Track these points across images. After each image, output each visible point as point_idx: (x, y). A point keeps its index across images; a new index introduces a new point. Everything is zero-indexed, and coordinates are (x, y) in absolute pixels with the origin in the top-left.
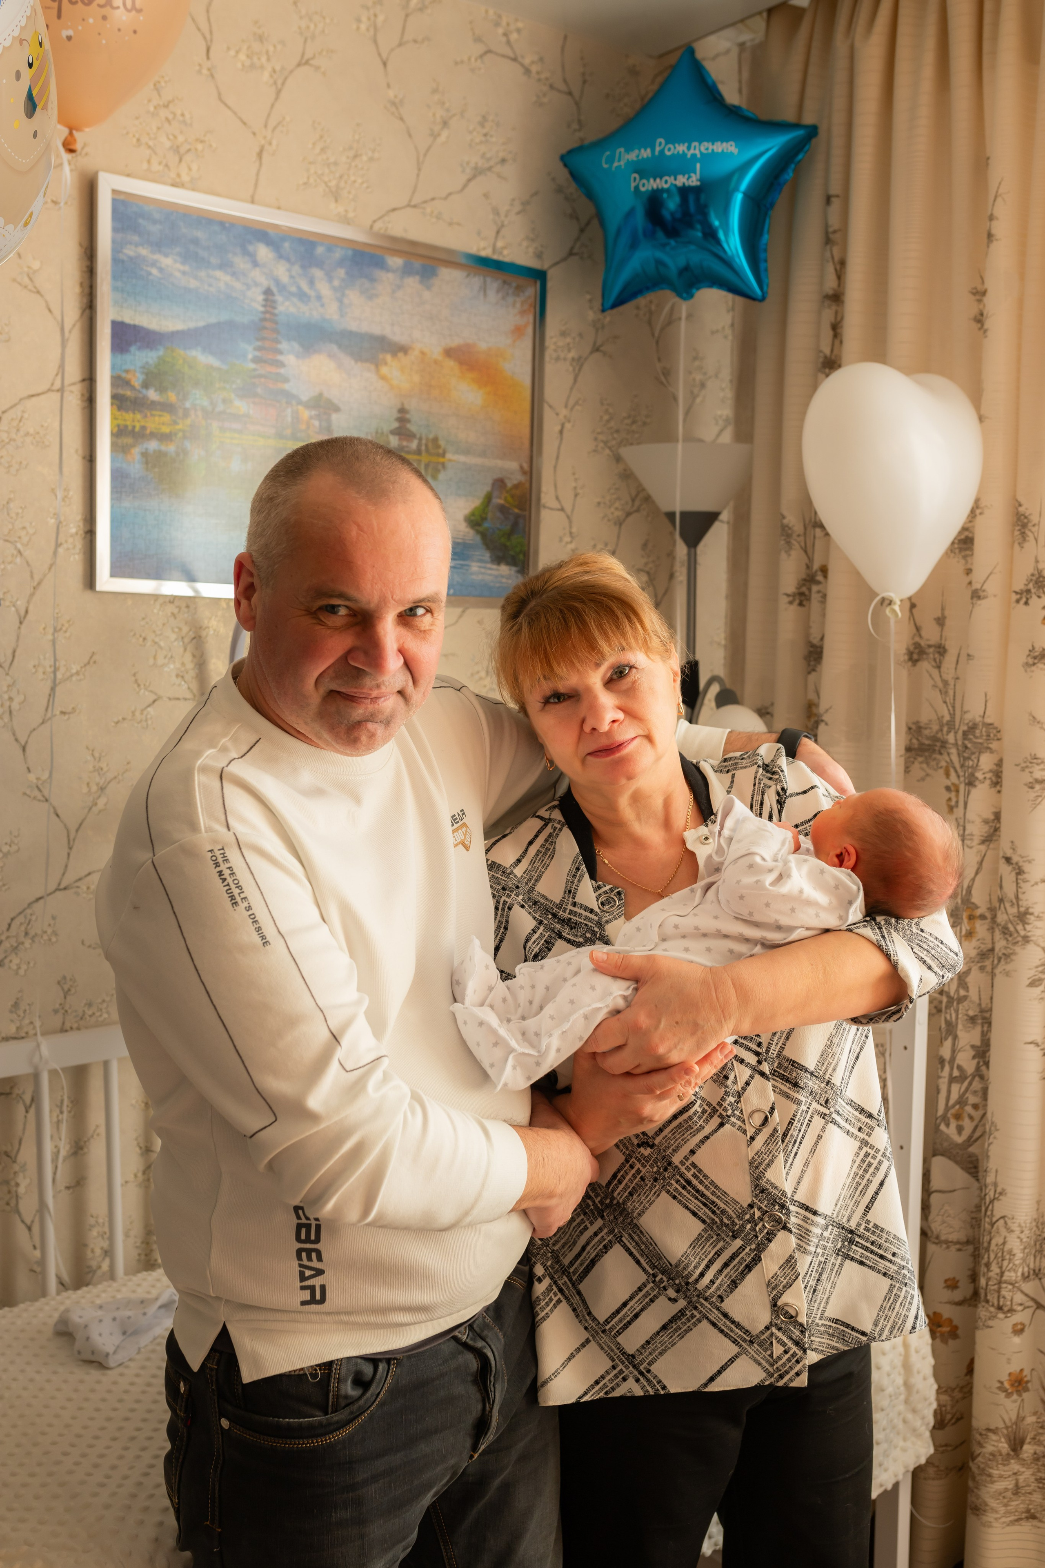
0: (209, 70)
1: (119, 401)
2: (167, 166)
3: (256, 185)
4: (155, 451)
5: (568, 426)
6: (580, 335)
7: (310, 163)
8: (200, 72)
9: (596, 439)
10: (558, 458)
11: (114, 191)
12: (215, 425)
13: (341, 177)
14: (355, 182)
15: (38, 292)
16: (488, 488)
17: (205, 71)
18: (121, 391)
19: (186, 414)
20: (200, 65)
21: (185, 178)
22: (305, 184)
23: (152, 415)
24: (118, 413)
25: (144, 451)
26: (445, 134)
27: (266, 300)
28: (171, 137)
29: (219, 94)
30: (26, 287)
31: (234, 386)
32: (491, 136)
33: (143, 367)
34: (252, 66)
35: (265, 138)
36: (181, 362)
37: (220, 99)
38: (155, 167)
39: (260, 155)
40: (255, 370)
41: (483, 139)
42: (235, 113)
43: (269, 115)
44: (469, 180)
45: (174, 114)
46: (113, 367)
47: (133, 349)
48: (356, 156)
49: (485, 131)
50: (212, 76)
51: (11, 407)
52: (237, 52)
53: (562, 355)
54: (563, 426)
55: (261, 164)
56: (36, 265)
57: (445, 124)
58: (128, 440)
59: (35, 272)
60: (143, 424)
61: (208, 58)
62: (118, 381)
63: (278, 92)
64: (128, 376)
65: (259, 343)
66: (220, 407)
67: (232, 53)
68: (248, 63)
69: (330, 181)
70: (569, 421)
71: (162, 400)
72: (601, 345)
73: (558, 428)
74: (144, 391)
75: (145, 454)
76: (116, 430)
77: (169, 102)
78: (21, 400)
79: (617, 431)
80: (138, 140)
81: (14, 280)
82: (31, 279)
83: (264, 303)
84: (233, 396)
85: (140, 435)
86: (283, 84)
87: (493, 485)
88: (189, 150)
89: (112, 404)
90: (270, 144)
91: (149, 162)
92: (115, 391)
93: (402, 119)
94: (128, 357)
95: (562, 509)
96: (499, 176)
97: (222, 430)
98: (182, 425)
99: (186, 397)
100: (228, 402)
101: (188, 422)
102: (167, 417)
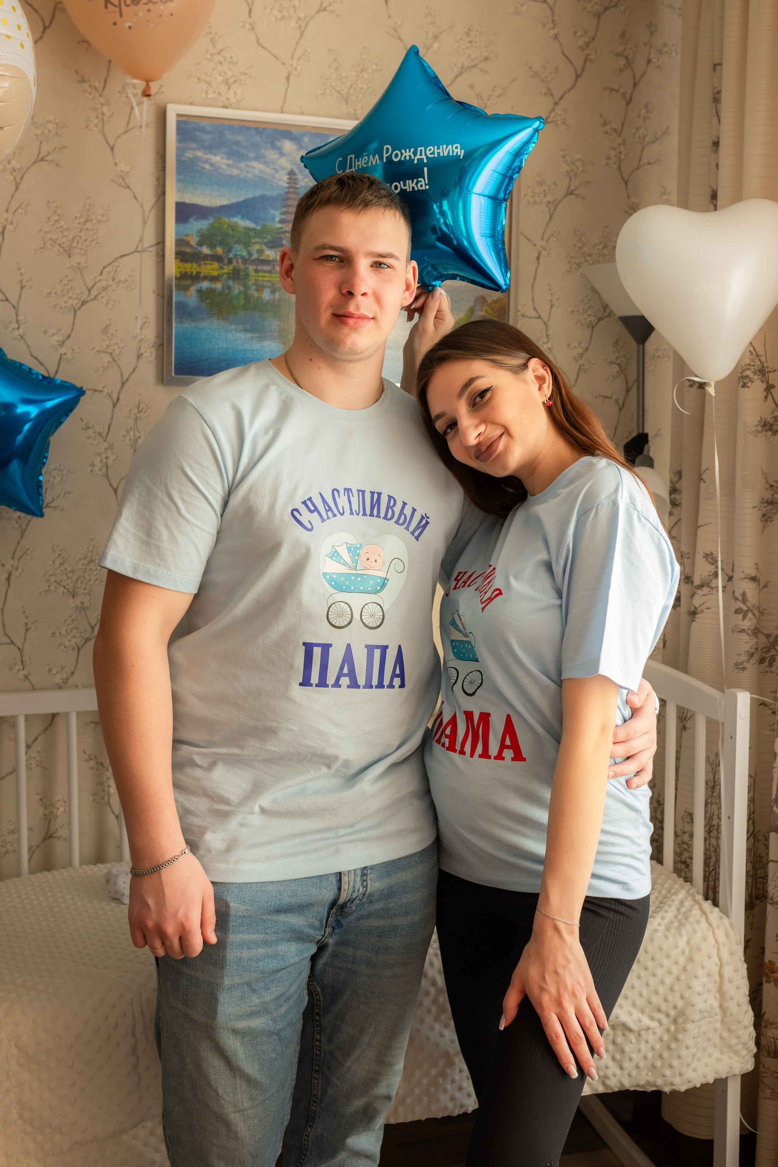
0: (250, 24)
1: (181, 256)
2: (219, 94)
3: (285, 99)
4: (207, 288)
5: (544, 253)
6: (555, 183)
7: (326, 79)
8: (244, 27)
9: (570, 262)
10: (535, 278)
11: (178, 115)
12: (251, 268)
13: (351, 86)
14: (362, 88)
15: (128, 187)
16: (471, 304)
17: (248, 26)
18: (183, 249)
19: (230, 261)
20: (244, 22)
21: (233, 100)
22: (322, 94)
23: (205, 264)
24: (180, 264)
25: (199, 288)
26: (436, 45)
27: (290, 179)
28: (223, 74)
29: (258, 40)
30: (120, 184)
31: (265, 241)
32: (476, 42)
33: (198, 232)
34: (283, 18)
35: (292, 66)
36: (226, 226)
37: (259, 44)
38: (211, 95)
39: (288, 78)
40: (281, 228)
41: (469, 45)
42: (269, 52)
43: (295, 50)
44: (457, 77)
45: (225, 58)
46: (177, 233)
47: (191, 220)
48: (362, 70)
49: (470, 39)
50: (253, 29)
51: (109, 264)
52: (272, 10)
53: (538, 200)
54: (540, 254)
55: (288, 84)
56: (127, 169)
57: (436, 37)
58: (188, 282)
59: (127, 173)
60: (198, 270)
61: (250, 16)
62: (180, 242)
63: (302, 33)
64: (188, 239)
65: (285, 209)
66: (255, 256)
67: (268, 11)
68: (279, 15)
69: (342, 90)
70: (545, 250)
71: (212, 253)
72: (575, 190)
73: (536, 255)
74: (199, 248)
75: (200, 291)
76: (179, 275)
77: (221, 50)
78: (116, 259)
79: (590, 255)
80: (199, 79)
81: (112, 181)
82: (123, 179)
83: (288, 181)
84: (264, 247)
85: (196, 278)
86: (306, 26)
87: (476, 301)
88: (235, 81)
89: (176, 258)
90: (296, 69)
91: (206, 92)
92: (179, 249)
93: (400, 39)
94: (187, 226)
95: (540, 317)
96: (482, 70)
97: (257, 271)
98: (227, 269)
99: (230, 250)
100: (260, 252)
101: (231, 267)
102: (216, 265)
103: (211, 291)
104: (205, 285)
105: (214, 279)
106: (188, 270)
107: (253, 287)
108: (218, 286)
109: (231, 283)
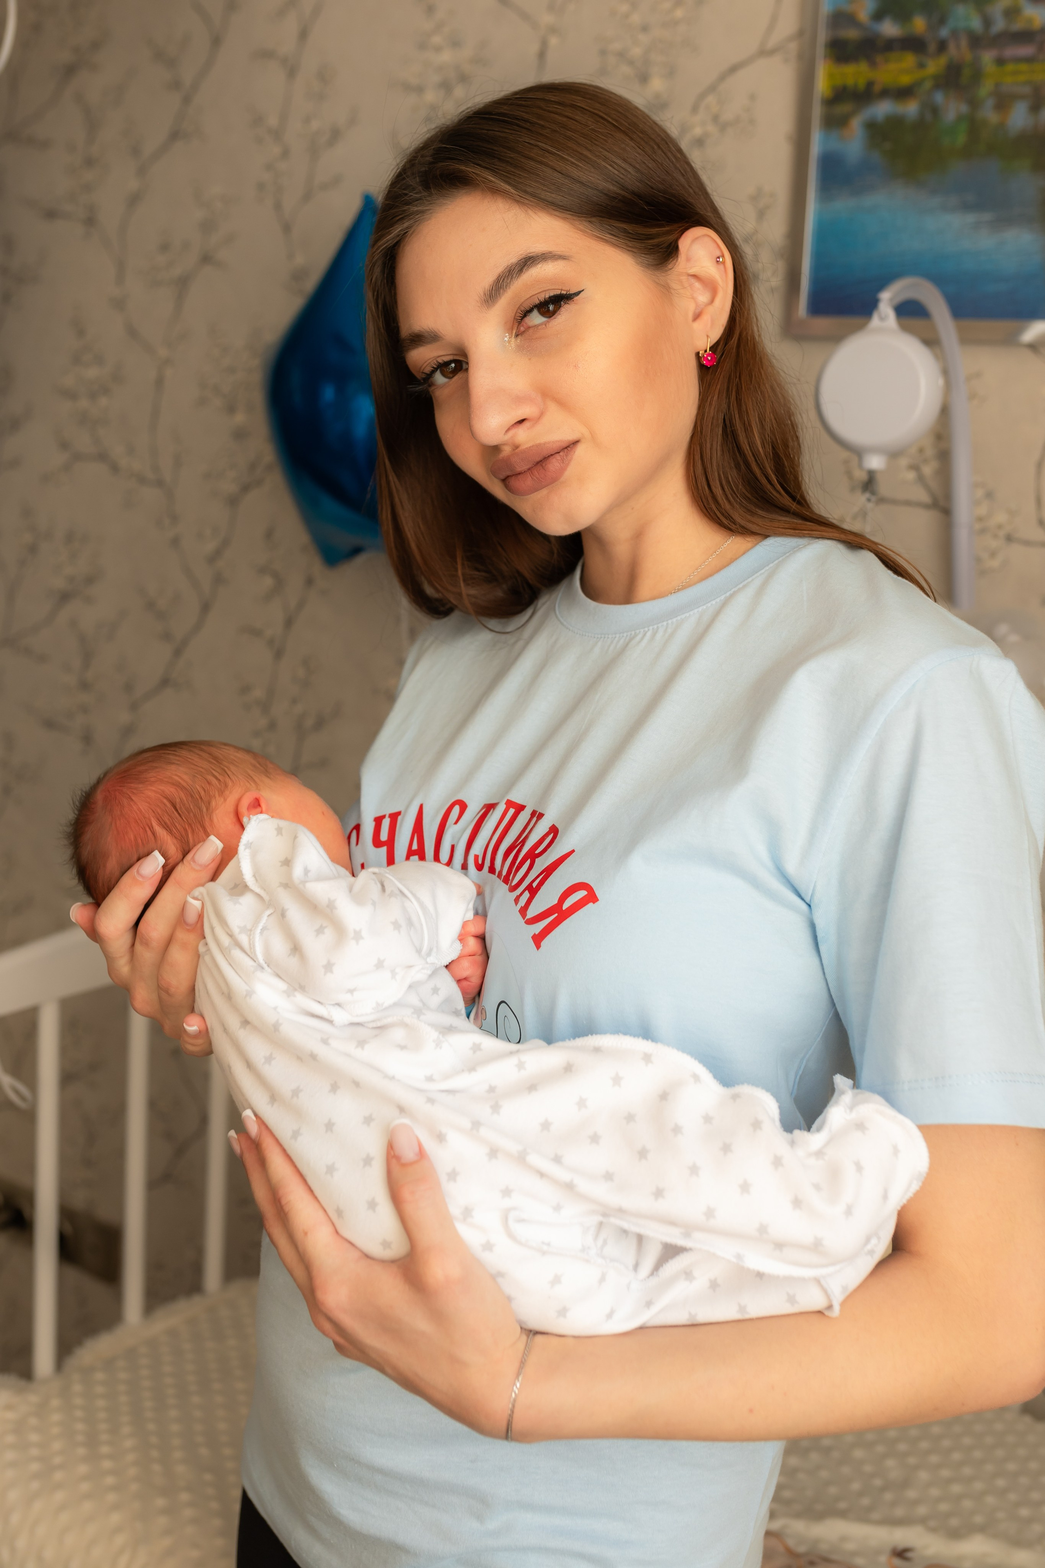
1: (840, 50)
12: (987, 57)
18: (843, 34)
19: (942, 46)
23: (887, 61)
24: (839, 69)
60: (870, 76)
62: (837, 19)
64: (855, 8)
66: (999, 25)
71: (904, 34)
74: (876, 25)
76: (833, 94)
85: (865, 95)
89: (829, 56)
92: (835, 36)
97: (1000, 62)
98: (934, 66)
99: (942, 21)
100: (1012, 12)
101: (943, 61)
102: (909, 60)
103: (895, 123)
104: (883, 109)
105: (903, 93)
106: (850, 82)
107: (990, 103)
108: (911, 109)
109: (939, 98)
